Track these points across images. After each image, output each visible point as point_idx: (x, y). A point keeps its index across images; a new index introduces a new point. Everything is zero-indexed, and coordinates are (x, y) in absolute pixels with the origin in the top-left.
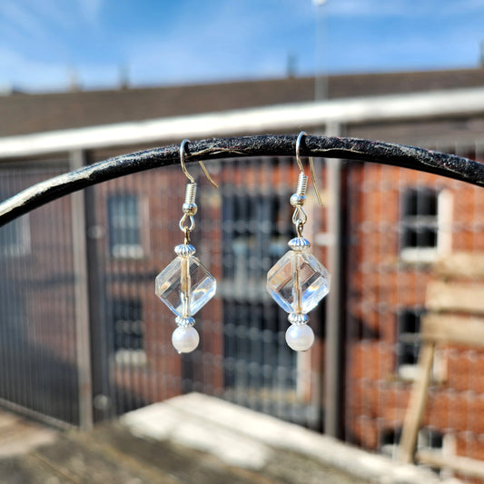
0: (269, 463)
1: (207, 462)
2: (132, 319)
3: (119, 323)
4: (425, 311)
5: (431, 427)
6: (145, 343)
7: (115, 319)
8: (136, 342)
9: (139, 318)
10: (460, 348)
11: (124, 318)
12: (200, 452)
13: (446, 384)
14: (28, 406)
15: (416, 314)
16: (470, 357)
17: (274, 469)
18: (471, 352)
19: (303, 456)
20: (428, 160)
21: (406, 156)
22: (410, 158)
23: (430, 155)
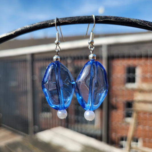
3: (44, 104)
4: (133, 101)
20: (140, 23)
21: (133, 22)
22: (134, 22)
23: (141, 21)
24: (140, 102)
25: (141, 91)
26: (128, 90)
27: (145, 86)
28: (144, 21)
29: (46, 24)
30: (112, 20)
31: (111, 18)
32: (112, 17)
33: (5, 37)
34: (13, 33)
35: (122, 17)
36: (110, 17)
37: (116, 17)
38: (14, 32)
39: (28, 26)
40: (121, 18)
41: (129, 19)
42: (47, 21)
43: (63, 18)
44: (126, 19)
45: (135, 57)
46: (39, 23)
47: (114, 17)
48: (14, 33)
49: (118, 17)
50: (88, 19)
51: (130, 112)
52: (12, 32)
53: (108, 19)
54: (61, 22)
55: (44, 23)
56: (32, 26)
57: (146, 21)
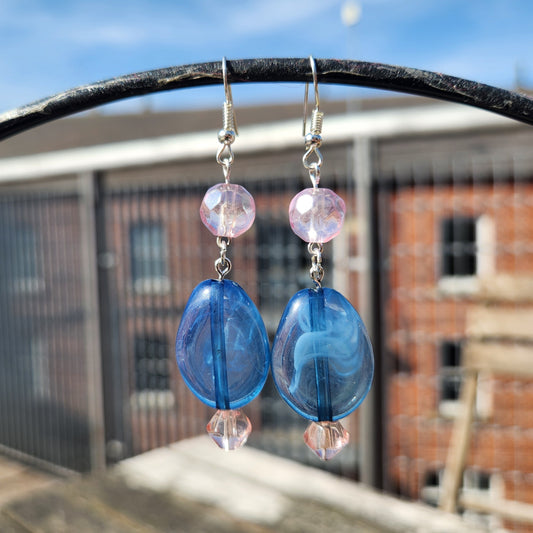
0: (285, 516)
1: (213, 518)
2: (158, 357)
3: (143, 361)
4: (464, 339)
5: (476, 467)
6: (172, 383)
7: (138, 357)
8: (163, 382)
9: (166, 355)
10: (504, 379)
11: (148, 357)
12: (206, 506)
13: (491, 420)
14: (35, 455)
15: (456, 344)
16: (515, 390)
17: (291, 523)
18: (516, 383)
19: (326, 507)
20: (436, 82)
21: (412, 78)
22: (416, 80)
23: (438, 77)
24: (486, 340)
25: (494, 303)
26: (447, 299)
27: (506, 285)
28: (448, 78)
29: (150, 80)
30: (351, 72)
31: (348, 65)
32: (351, 62)
33: (12, 120)
34: (40, 108)
35: (380, 65)
36: (346, 62)
37: (365, 63)
38: (45, 104)
39: (89, 88)
40: (379, 68)
41: (402, 71)
42: (152, 72)
43: (203, 65)
44: (395, 70)
45: (469, 182)
46: (124, 77)
47: (359, 63)
48: (45, 109)
49: (369, 64)
50: (279, 70)
51: (456, 379)
52: (37, 103)
53: (340, 71)
54: (196, 75)
55: (143, 78)
56: (102, 86)
57: (453, 78)
